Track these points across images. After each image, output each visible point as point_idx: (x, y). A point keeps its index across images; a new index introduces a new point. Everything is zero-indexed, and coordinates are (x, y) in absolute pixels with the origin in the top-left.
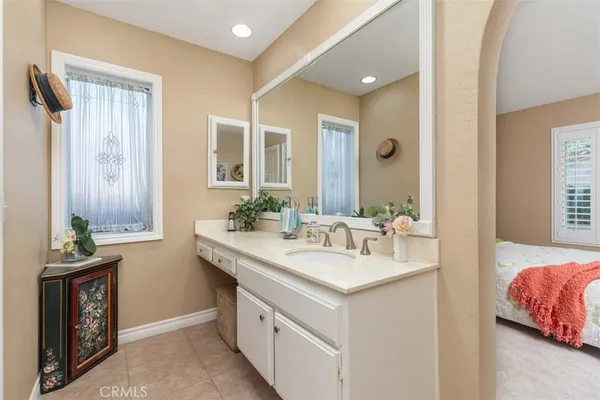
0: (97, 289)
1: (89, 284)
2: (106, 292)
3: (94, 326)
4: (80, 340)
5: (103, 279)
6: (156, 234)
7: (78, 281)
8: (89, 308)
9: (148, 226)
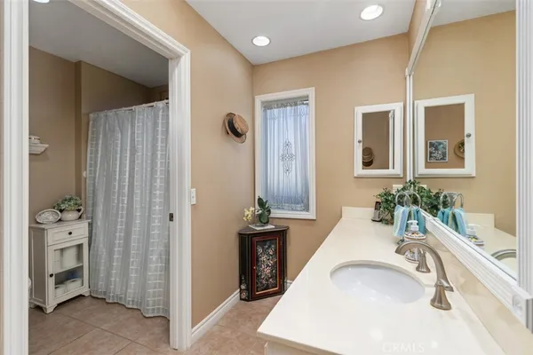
0: (269, 247)
1: (264, 242)
2: (276, 250)
3: (268, 271)
4: (258, 276)
5: (274, 242)
6: (311, 215)
7: (256, 239)
8: (264, 258)
9: (307, 209)
